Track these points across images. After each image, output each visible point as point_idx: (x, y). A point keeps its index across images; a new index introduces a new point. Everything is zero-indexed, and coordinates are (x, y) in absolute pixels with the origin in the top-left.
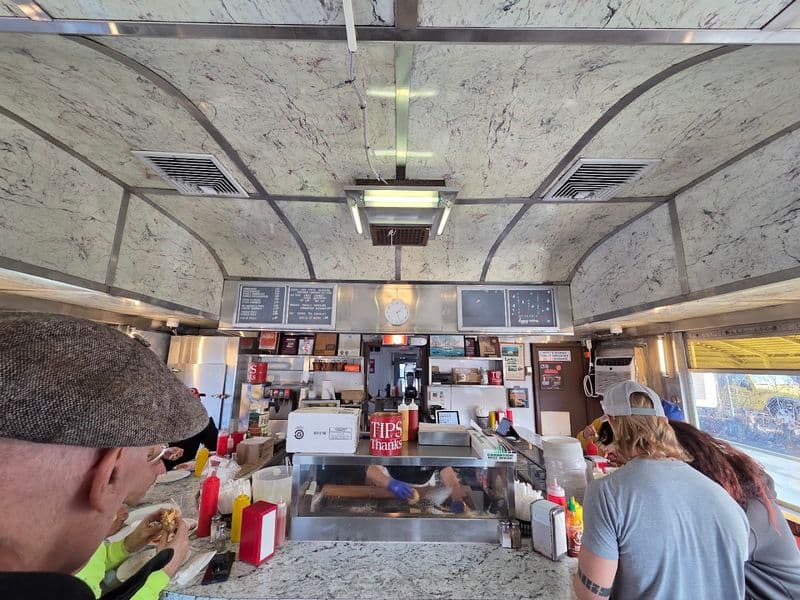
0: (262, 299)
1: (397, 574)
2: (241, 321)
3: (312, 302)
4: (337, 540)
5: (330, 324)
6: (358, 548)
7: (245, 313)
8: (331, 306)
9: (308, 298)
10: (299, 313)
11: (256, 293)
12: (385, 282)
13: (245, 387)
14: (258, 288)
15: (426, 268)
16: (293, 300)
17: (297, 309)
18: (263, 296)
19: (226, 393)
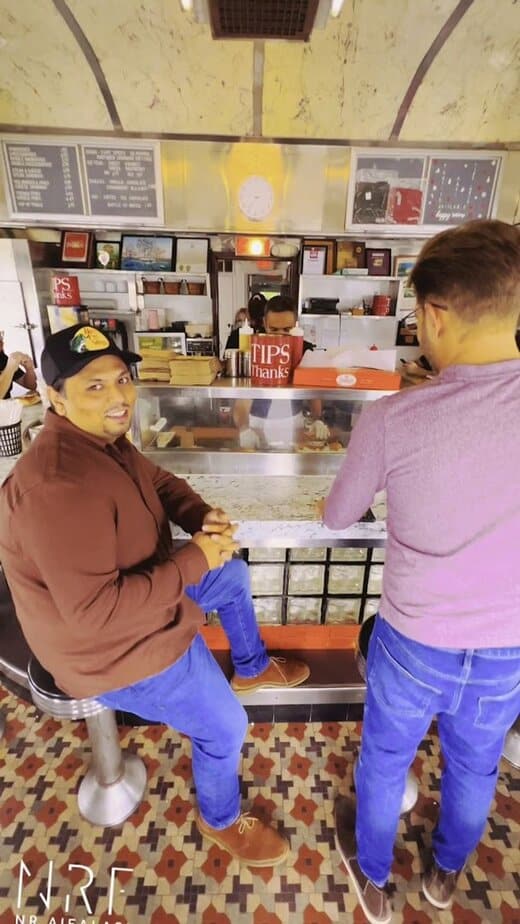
0: (44, 170)
1: (255, 501)
2: (21, 210)
3: (123, 176)
4: (190, 473)
5: (155, 215)
6: (214, 480)
7: (23, 196)
8: (153, 182)
9: (114, 167)
10: (107, 197)
11: (33, 159)
12: (234, 139)
13: (51, 310)
14: (33, 148)
15: (303, 111)
16: (94, 172)
17: (102, 189)
18: (43, 162)
19: (31, 322)
